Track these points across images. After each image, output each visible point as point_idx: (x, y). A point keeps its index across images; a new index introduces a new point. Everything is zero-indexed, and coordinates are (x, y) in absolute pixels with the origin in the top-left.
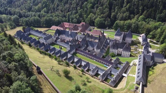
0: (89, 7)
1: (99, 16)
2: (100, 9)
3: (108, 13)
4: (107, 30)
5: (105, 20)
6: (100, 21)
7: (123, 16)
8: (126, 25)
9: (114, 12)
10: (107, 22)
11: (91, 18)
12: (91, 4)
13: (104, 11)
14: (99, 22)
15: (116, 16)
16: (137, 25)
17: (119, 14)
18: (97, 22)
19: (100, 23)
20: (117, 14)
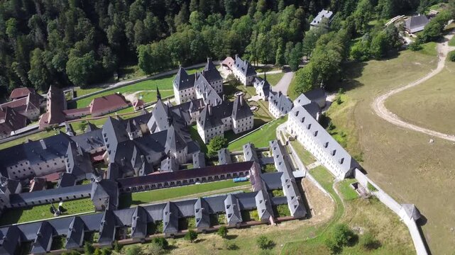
0: (12, 32)
1: (72, 50)
2: (55, 27)
3: (92, 31)
4: (118, 81)
5: (97, 57)
6: (87, 65)
7: (143, 27)
8: (172, 50)
9: (110, 23)
10: (108, 60)
11: (43, 65)
12: (11, 21)
13: (76, 29)
14: (84, 68)
15: (124, 33)
16: (201, 39)
17: (129, 25)
18: (77, 72)
19: (88, 69)
20: (124, 27)
